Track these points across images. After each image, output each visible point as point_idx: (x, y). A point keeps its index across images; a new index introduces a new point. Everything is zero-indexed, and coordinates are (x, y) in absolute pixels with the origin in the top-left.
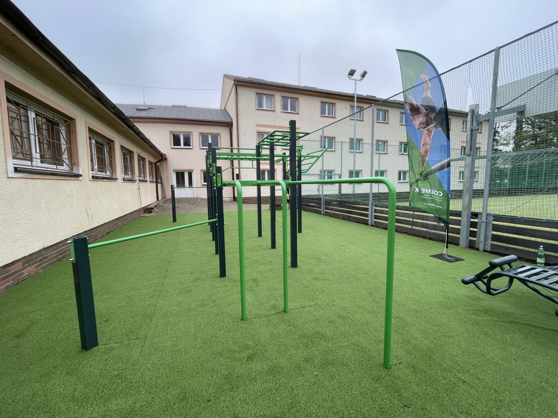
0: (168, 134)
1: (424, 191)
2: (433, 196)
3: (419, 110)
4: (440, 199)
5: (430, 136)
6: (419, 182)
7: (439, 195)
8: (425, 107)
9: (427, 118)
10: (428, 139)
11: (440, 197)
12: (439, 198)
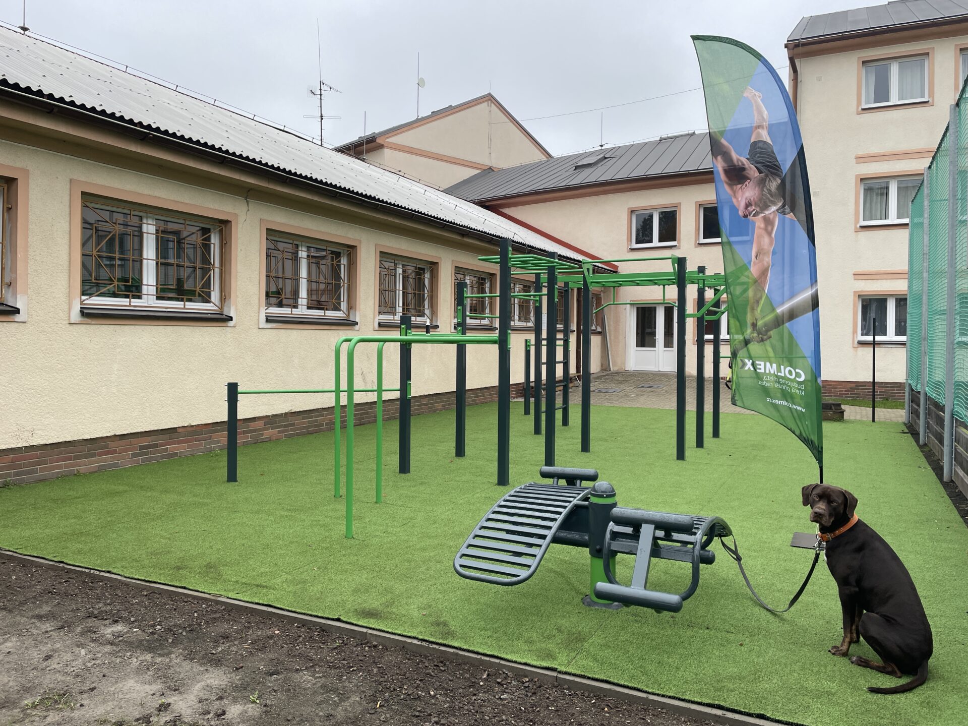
0: (625, 216)
1: (762, 367)
2: (782, 381)
3: (745, 173)
4: (799, 389)
5: (770, 234)
6: (750, 346)
7: (797, 379)
8: (758, 165)
9: (762, 190)
10: (766, 240)
11: (799, 383)
12: (797, 386)
